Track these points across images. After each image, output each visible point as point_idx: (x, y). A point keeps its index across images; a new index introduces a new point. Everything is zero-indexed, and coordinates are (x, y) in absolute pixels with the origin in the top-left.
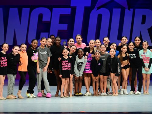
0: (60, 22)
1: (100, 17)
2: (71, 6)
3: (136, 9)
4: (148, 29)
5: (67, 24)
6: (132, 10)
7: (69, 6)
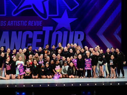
0: (38, 38)
1: (57, 35)
2: (43, 30)
3: (75, 32)
4: (81, 41)
5: (41, 39)
6: (73, 32)
7: (41, 30)
